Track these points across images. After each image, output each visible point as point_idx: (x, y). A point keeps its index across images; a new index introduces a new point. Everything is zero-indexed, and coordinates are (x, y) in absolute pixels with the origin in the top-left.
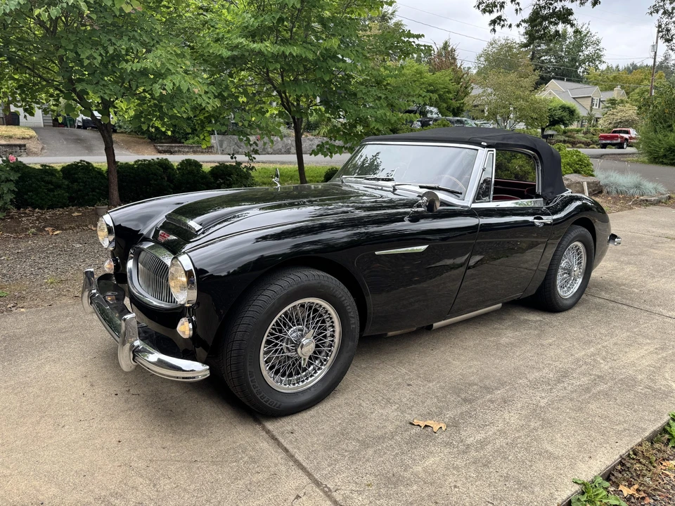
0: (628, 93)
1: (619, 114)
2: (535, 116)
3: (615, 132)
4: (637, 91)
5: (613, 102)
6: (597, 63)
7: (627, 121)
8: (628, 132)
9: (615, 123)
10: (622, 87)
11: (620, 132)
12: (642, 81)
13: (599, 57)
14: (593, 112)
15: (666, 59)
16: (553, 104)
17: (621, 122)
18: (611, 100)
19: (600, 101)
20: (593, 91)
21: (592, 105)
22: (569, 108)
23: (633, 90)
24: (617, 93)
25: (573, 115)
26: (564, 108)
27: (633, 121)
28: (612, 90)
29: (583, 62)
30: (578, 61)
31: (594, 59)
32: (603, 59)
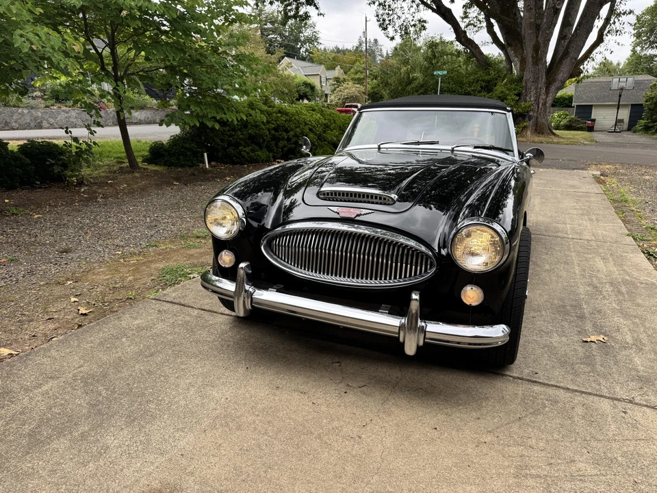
0: (345, 73)
1: (346, 91)
2: (286, 91)
3: (347, 106)
4: (352, 70)
5: (337, 79)
6: (316, 44)
7: (352, 97)
9: (343, 99)
10: (342, 68)
11: (351, 106)
12: (354, 63)
13: (316, 39)
14: (323, 89)
15: (361, 45)
16: (297, 81)
17: (347, 98)
18: (336, 78)
19: (327, 79)
20: (320, 69)
21: (321, 82)
22: (310, 84)
23: (349, 70)
24: (337, 72)
25: (314, 91)
26: (306, 84)
27: (357, 96)
28: (334, 69)
29: (304, 43)
30: (300, 41)
31: (313, 41)
32: (320, 41)
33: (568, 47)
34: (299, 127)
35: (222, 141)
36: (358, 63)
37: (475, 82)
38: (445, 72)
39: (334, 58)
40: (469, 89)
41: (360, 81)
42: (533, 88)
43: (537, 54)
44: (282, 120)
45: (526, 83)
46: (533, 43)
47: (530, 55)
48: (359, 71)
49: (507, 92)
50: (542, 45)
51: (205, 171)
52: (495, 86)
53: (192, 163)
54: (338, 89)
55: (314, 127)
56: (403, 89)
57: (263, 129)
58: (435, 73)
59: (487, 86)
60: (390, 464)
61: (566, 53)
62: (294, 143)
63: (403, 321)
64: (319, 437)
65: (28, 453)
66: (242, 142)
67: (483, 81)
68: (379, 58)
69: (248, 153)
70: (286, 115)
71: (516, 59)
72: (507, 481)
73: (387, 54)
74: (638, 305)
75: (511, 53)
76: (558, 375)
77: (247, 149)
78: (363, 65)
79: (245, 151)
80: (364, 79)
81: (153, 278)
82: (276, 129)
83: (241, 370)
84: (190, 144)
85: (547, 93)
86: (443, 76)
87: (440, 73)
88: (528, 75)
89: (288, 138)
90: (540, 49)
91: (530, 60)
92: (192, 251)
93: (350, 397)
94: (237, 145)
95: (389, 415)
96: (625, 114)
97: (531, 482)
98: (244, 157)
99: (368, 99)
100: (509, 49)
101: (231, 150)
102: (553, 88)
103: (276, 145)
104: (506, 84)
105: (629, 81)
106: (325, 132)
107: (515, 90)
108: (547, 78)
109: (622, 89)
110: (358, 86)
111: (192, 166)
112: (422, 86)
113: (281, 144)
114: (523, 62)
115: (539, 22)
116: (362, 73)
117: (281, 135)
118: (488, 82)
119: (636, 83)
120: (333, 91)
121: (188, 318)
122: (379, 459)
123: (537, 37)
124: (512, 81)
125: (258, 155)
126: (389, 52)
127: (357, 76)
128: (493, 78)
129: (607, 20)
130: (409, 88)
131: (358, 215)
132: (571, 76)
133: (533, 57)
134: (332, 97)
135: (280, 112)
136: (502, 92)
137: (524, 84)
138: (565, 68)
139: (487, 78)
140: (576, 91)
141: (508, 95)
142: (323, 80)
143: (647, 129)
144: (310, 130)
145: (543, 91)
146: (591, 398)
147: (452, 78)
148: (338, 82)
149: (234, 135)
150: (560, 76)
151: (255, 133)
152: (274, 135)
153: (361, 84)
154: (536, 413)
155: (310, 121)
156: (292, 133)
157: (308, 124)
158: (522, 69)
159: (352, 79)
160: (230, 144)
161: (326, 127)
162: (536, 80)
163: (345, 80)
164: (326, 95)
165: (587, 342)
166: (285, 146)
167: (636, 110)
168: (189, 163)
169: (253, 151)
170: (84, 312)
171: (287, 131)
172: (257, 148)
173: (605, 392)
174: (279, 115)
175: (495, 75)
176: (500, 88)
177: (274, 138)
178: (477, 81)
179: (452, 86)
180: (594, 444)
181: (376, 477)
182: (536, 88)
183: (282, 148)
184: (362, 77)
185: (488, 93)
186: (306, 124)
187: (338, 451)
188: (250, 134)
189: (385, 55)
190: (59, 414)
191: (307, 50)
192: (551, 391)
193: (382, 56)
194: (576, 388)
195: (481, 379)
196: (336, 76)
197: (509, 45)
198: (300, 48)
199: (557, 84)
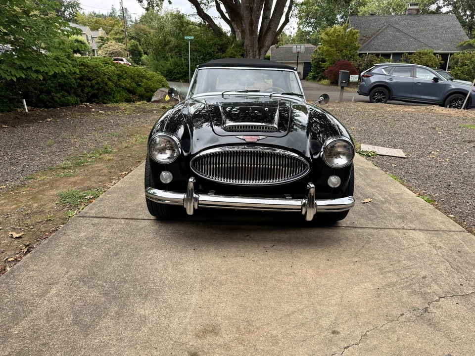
0: (107, 33)
1: (111, 48)
3: (114, 60)
4: (112, 32)
5: (102, 38)
6: (78, 8)
7: (116, 52)
8: (122, 60)
9: (109, 54)
10: (104, 29)
11: (117, 60)
12: (113, 26)
13: (78, 4)
15: (114, 12)
17: (113, 53)
18: (100, 37)
19: (92, 37)
20: (86, 30)
21: (88, 40)
23: (110, 31)
24: (101, 32)
26: (78, 41)
27: (120, 52)
28: (98, 30)
29: (67, 7)
30: (63, 5)
31: (75, 6)
32: (81, 6)
33: (270, 24)
34: (100, 77)
35: (35, 89)
36: (116, 27)
37: (214, 45)
38: (193, 38)
39: (96, 21)
40: (210, 50)
41: (119, 40)
42: (251, 51)
43: (252, 28)
44: (86, 72)
45: (246, 47)
46: (249, 20)
47: (248, 28)
48: (118, 33)
49: (235, 53)
50: (254, 22)
51: (26, 115)
52: (227, 49)
53: (10, 108)
54: (103, 46)
55: (111, 76)
56: (163, 48)
57: (70, 79)
58: (186, 38)
59: (221, 49)
60: (320, 283)
61: (269, 29)
62: (97, 90)
63: (304, 201)
64: (272, 278)
65: (88, 335)
66: (53, 90)
67: (218, 45)
68: (129, 23)
69: (59, 99)
70: (87, 67)
71: (238, 30)
72: (379, 277)
73: (136, 20)
74: (373, 181)
75: (235, 26)
76: (363, 222)
77: (59, 95)
78: (121, 28)
79: (57, 97)
80: (123, 39)
81: (57, 202)
82: (81, 79)
83: (191, 251)
84: (6, 92)
85: (260, 55)
86: (191, 40)
87: (189, 38)
88: (247, 42)
89: (91, 85)
90: (253, 24)
91: (247, 31)
92: (73, 179)
93: (271, 254)
94: (49, 92)
95: (300, 258)
96: (301, 68)
97: (389, 275)
98: (56, 102)
99: (130, 55)
100: (233, 23)
101: (43, 96)
102: (263, 51)
103: (82, 91)
104: (234, 48)
105: (301, 48)
106: (119, 80)
107: (240, 52)
108: (259, 45)
109: (298, 53)
110: (120, 44)
111: (11, 111)
112: (176, 47)
113: (86, 90)
114: (243, 32)
115: (252, 6)
116: (120, 34)
117: (85, 83)
118: (222, 45)
119: (307, 49)
120: (100, 47)
121: (120, 226)
122: (313, 282)
123: (251, 16)
124: (237, 46)
125: (68, 100)
126: (137, 19)
127: (117, 37)
128: (225, 43)
129: (290, 8)
130: (167, 48)
131: (258, 140)
132: (273, 44)
133: (249, 30)
134: (100, 52)
135: (82, 65)
136: (232, 53)
137: (245, 48)
138: (269, 38)
139: (221, 43)
140: (272, 53)
141: (236, 55)
142: (89, 39)
143: (314, 78)
144: (108, 79)
145: (257, 53)
146: (387, 230)
147: (198, 42)
148: (102, 40)
149: (45, 84)
150: (267, 43)
151: (64, 82)
152: (79, 83)
153: (122, 42)
154: (368, 242)
155: (107, 72)
156: (94, 82)
157: (106, 75)
158: (243, 38)
159: (113, 38)
160: (42, 91)
161: (119, 76)
162: (252, 46)
163: (108, 40)
164: (93, 51)
165: (364, 203)
166: (89, 92)
167: (307, 66)
168: (7, 109)
169: (63, 96)
170: (18, 236)
171: (89, 80)
172: (66, 94)
173: (390, 226)
174: (83, 67)
175: (226, 41)
176: (230, 50)
177: (80, 86)
178: (215, 45)
179: (198, 47)
180: (402, 251)
181: (319, 290)
182: (253, 51)
183: (87, 94)
184: (121, 37)
185: (223, 53)
186: (105, 74)
187: (289, 283)
188: (59, 82)
189: (134, 21)
190: (84, 305)
191: (70, 13)
192: (367, 230)
193: (131, 21)
194: (376, 227)
195: (330, 230)
196: (100, 35)
197: (233, 20)
198: (64, 11)
199: (265, 48)
